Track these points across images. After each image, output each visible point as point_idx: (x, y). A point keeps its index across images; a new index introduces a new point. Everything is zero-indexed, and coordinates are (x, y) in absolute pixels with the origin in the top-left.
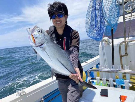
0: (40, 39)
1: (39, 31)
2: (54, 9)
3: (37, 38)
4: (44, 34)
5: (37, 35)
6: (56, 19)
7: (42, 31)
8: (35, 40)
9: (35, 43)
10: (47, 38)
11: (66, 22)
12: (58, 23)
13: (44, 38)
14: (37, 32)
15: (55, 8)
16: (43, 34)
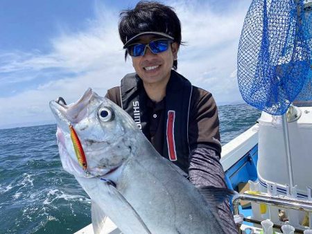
0: (107, 148)
1: (104, 114)
2: (141, 25)
3: (92, 142)
4: (123, 125)
5: (92, 129)
6: (144, 56)
7: (113, 114)
8: (87, 154)
9: (85, 164)
10: (133, 139)
11: (175, 64)
12: (150, 68)
13: (123, 140)
14: (92, 115)
15: (142, 22)
16: (118, 127)
